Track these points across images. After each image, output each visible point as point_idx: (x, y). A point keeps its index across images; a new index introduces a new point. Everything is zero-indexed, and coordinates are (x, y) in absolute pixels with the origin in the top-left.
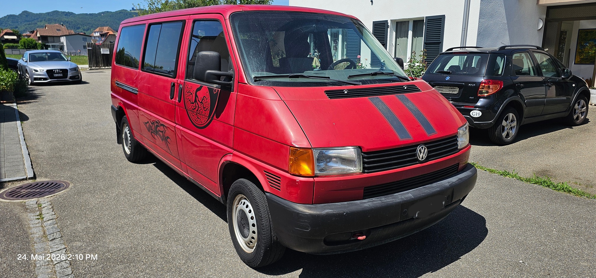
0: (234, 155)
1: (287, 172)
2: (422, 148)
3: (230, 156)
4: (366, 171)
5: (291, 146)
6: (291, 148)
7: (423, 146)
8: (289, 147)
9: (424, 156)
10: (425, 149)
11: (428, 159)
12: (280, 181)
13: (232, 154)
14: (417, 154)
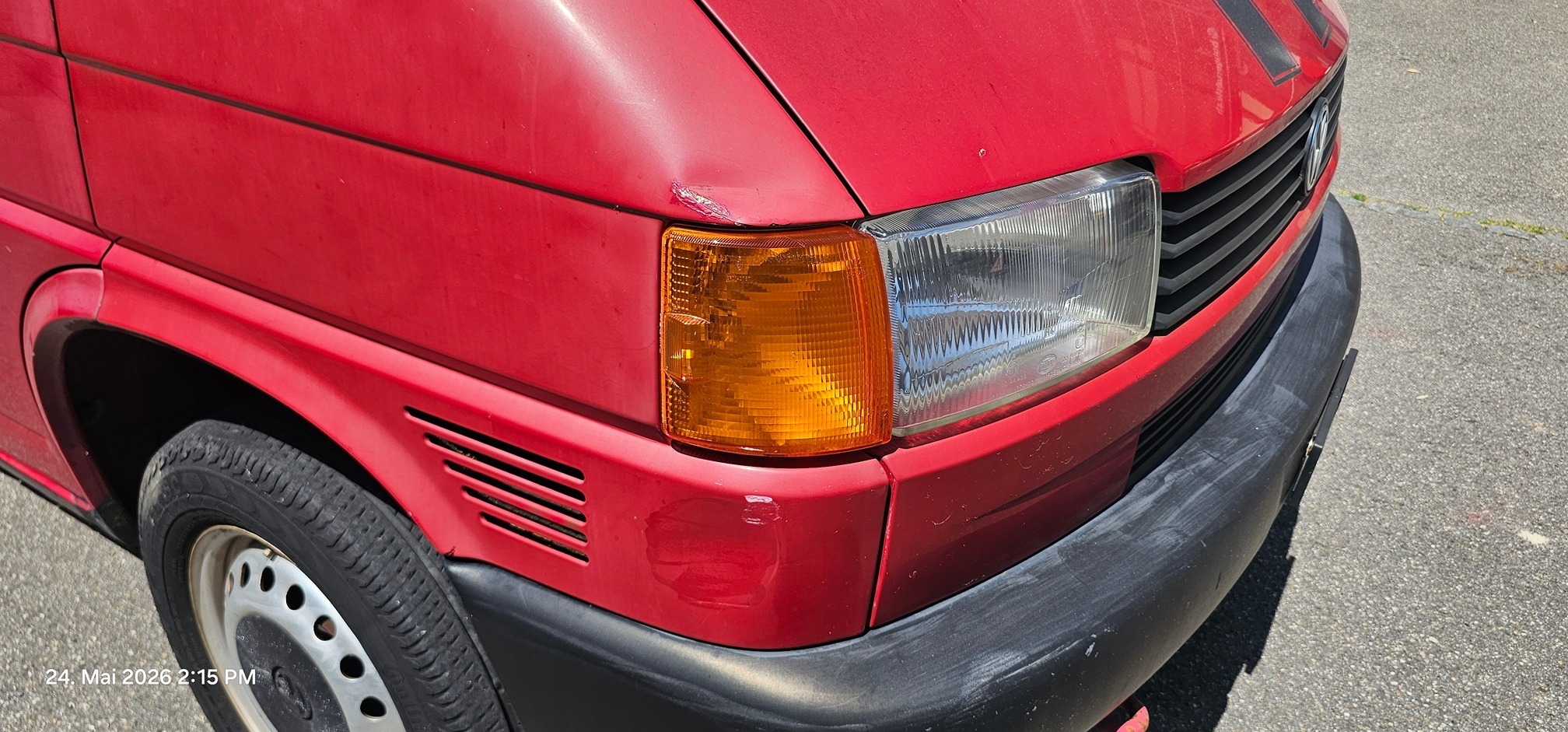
0: (119, 278)
1: (652, 432)
3: (87, 281)
4: (1162, 321)
5: (668, 222)
6: (677, 232)
8: (653, 225)
12: (580, 497)
13: (98, 267)
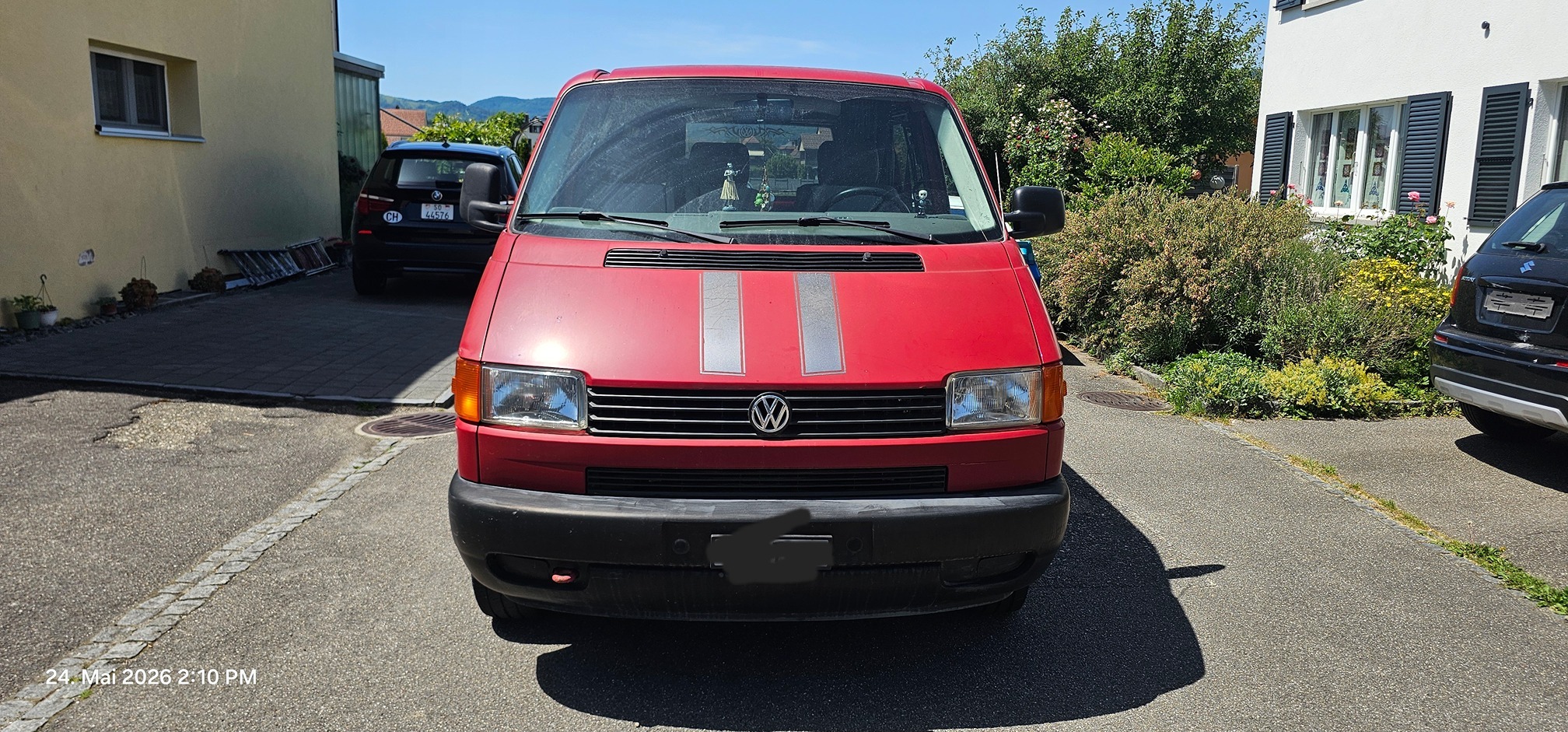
2: (770, 401)
4: (594, 430)
7: (773, 397)
9: (776, 424)
10: (779, 406)
11: (790, 432)
14: (751, 413)
